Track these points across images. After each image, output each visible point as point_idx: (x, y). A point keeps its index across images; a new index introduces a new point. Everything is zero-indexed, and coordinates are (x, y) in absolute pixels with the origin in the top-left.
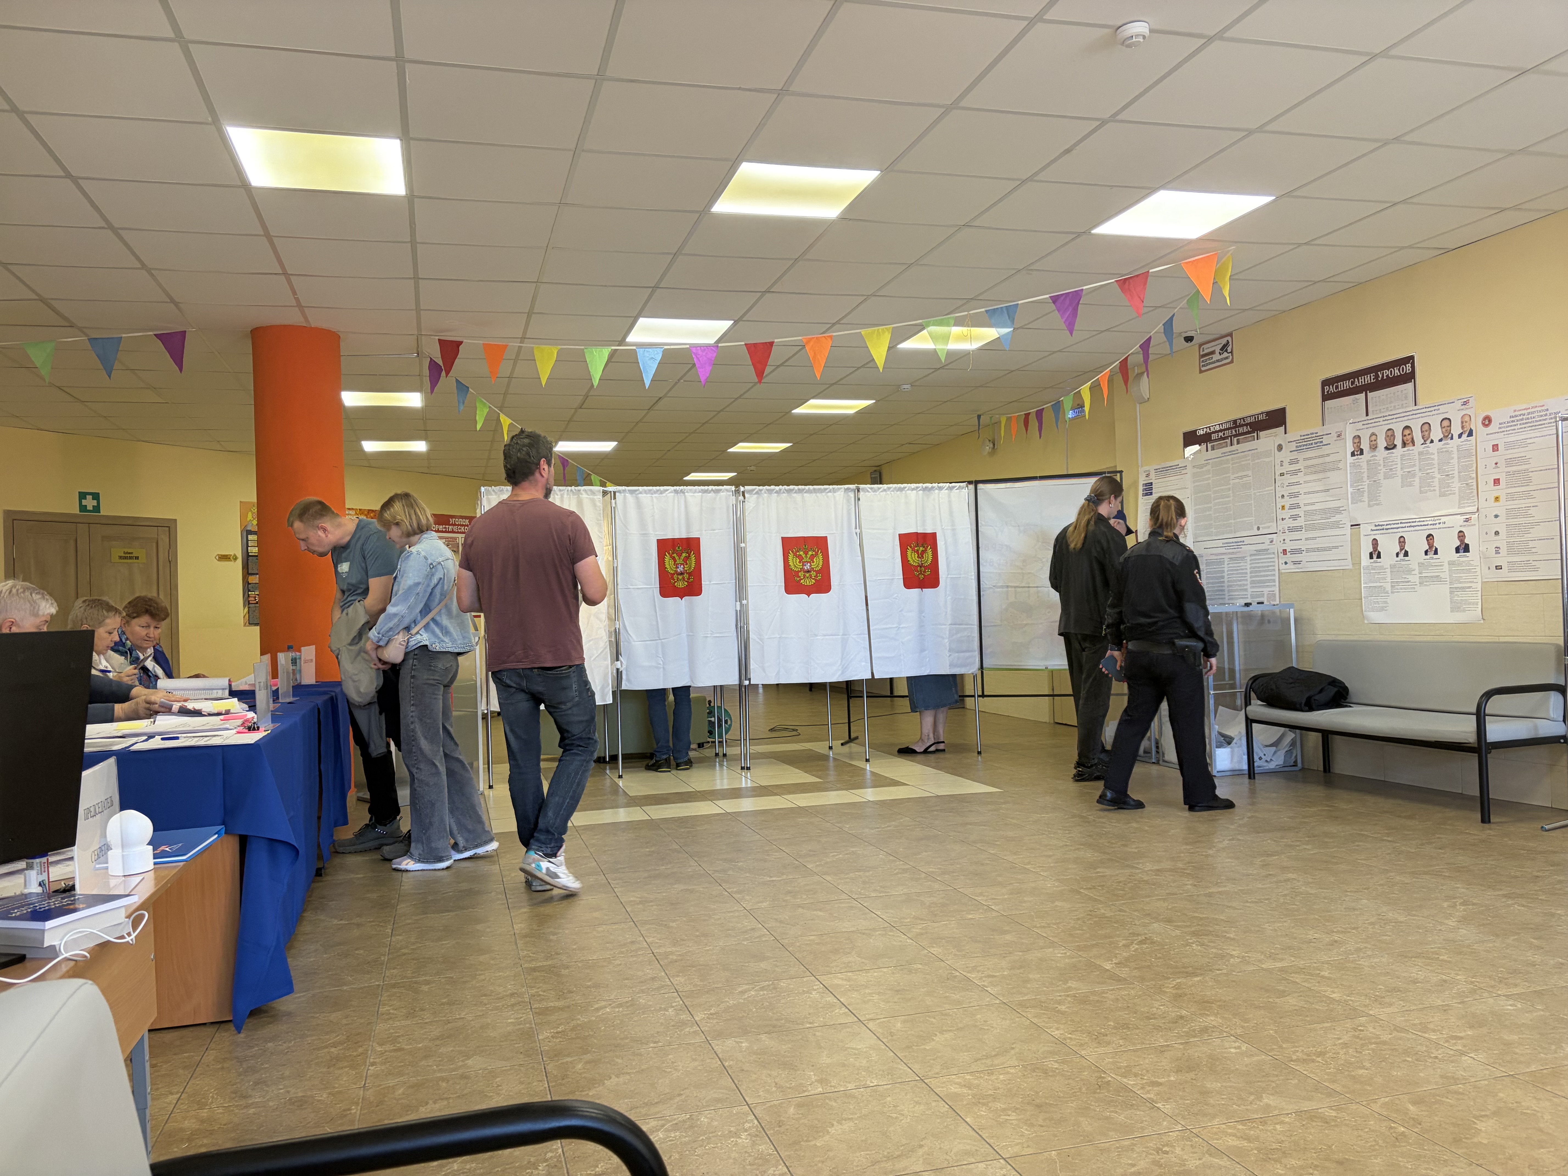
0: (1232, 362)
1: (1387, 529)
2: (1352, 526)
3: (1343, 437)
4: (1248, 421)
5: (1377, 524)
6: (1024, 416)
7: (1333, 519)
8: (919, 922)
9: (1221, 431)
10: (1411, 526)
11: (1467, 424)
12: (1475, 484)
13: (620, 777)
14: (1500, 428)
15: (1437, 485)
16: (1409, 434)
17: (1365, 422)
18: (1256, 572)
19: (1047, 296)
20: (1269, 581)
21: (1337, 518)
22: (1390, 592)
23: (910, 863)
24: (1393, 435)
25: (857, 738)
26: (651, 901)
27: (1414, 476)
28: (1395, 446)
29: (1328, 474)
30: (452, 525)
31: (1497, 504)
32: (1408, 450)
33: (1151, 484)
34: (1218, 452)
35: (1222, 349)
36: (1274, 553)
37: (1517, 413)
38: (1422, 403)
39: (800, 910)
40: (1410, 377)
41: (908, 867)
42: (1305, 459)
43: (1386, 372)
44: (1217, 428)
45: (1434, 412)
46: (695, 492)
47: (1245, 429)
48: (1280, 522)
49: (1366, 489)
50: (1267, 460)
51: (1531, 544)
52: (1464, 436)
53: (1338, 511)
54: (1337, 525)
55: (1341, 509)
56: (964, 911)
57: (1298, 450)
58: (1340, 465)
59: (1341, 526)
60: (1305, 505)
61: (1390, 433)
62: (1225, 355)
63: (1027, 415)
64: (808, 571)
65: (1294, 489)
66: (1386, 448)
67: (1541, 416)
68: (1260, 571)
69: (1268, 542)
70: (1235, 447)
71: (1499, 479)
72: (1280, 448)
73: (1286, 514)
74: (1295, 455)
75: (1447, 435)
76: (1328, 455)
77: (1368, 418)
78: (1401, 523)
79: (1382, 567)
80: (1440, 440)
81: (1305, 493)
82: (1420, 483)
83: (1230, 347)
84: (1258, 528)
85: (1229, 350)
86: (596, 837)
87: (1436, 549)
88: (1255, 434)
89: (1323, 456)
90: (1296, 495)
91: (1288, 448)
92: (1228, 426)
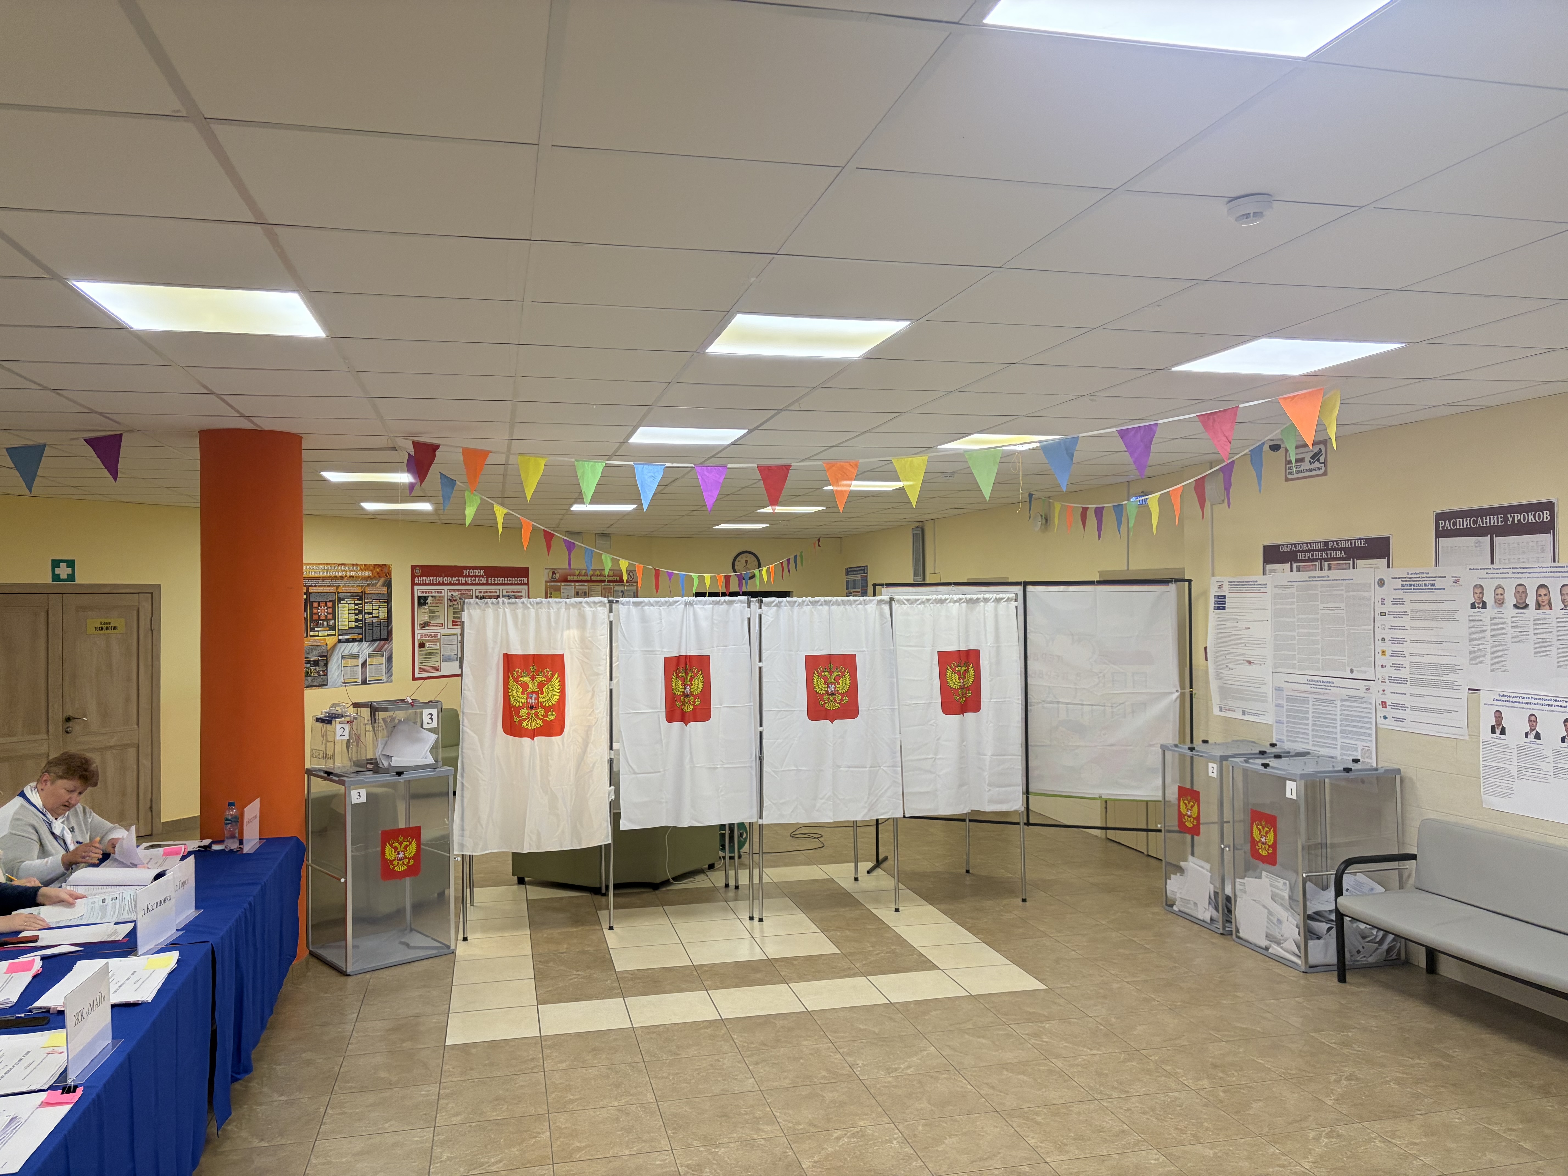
0: (1325, 474)
2: (1469, 690)
4: (1343, 545)
5: (1502, 694)
6: (1081, 510)
7: (1445, 678)
9: (1309, 551)
10: (1544, 705)
13: (611, 928)
16: (1545, 595)
17: (1489, 571)
18: (1347, 721)
20: (1364, 734)
21: (1451, 677)
22: (1516, 778)
24: (1525, 592)
25: (886, 859)
27: (1550, 645)
28: (1527, 606)
29: (1441, 624)
32: (1544, 613)
33: (1224, 597)
34: (1304, 575)
35: (1313, 457)
36: (1370, 703)
38: (1562, 561)
40: (1548, 527)
42: (1412, 601)
43: (1518, 517)
44: (1305, 547)
47: (1339, 554)
48: (1379, 668)
49: (1489, 649)
50: (1366, 594)
53: (1453, 669)
54: (1451, 686)
55: (1457, 667)
57: (1405, 588)
59: (1455, 687)
60: (1412, 655)
61: (1521, 589)
62: (1317, 465)
64: (832, 694)
65: (1399, 634)
66: (1515, 606)
68: (1353, 721)
70: (1326, 572)
72: (1381, 583)
73: (1388, 660)
74: (1400, 594)
76: (1442, 601)
78: (1532, 698)
79: (1507, 746)
81: (1412, 641)
82: (1558, 655)
83: (1323, 456)
85: (1322, 459)
88: (1351, 562)
89: (1435, 602)
90: (1400, 641)
91: (1390, 584)
92: (1318, 547)
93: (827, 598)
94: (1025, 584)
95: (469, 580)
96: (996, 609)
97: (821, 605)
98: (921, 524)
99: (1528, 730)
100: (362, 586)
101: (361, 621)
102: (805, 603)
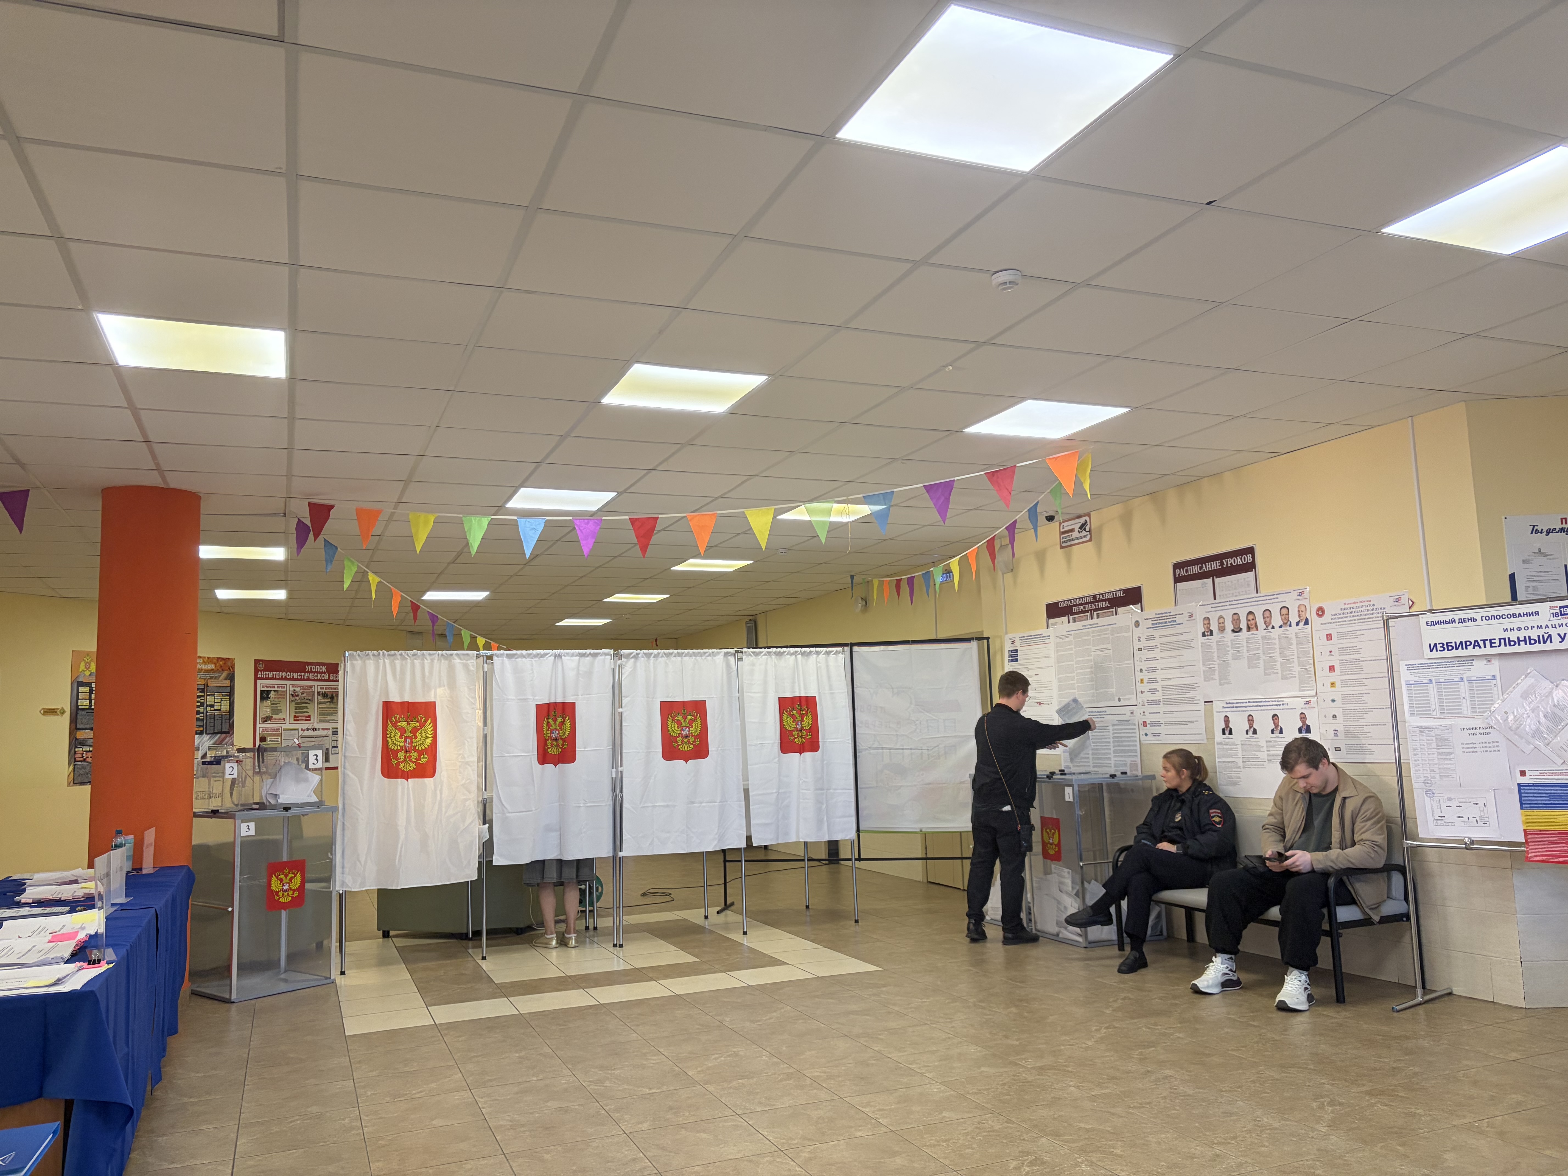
0: (1090, 540)
1: (1237, 707)
2: (1205, 702)
3: (1194, 617)
4: (1107, 597)
5: (1228, 702)
6: (895, 582)
7: (1188, 695)
8: (807, 1143)
9: (1081, 604)
10: (1258, 706)
11: (1303, 613)
12: (1313, 669)
13: (484, 958)
14: (1332, 619)
15: (1280, 669)
16: (1253, 619)
17: (1213, 606)
18: (1118, 741)
19: (921, 485)
20: (1131, 751)
21: (1192, 694)
22: (1242, 767)
23: (795, 1066)
24: (1239, 619)
25: (732, 904)
26: (523, 1126)
27: (1258, 658)
28: (1241, 629)
29: (1182, 652)
30: (308, 672)
31: (1333, 689)
32: (1253, 634)
33: (1017, 651)
34: (1079, 625)
35: (1080, 528)
36: (1135, 725)
37: (1347, 606)
38: (1263, 592)
39: (683, 1132)
40: (1250, 567)
41: (792, 1070)
42: (1160, 637)
43: (1230, 561)
44: (1078, 602)
45: (1273, 601)
46: (573, 655)
47: (1104, 604)
48: (1139, 694)
49: (1217, 668)
50: (1126, 635)
51: (1366, 729)
52: (1301, 624)
53: (1192, 687)
54: (1192, 701)
55: (1195, 685)
56: (851, 1127)
57: (1154, 626)
58: (1193, 645)
59: (1196, 702)
60: (1163, 680)
61: (1236, 617)
62: (1084, 533)
63: (899, 581)
64: (687, 737)
65: (1152, 664)
66: (1233, 631)
67: (1369, 610)
68: (1122, 741)
69: (1129, 713)
70: (1095, 620)
71: (1333, 666)
72: (1137, 624)
73: (1145, 687)
74: (1151, 632)
75: (1286, 623)
76: (1181, 634)
77: (1216, 601)
78: (1249, 702)
80: (1280, 627)
81: (1162, 669)
82: (1264, 666)
83: (1088, 526)
84: (1119, 700)
85: (1087, 529)
86: (460, 1039)
87: (1281, 728)
88: (1114, 610)
89: (1176, 635)
90: (1153, 670)
91: (1144, 624)
92: (1088, 600)
93: (679, 651)
94: (852, 645)
95: (311, 676)
96: (827, 661)
97: (675, 656)
98: (753, 617)
99: (1248, 728)
100: (205, 679)
101: (203, 713)
102: (660, 655)
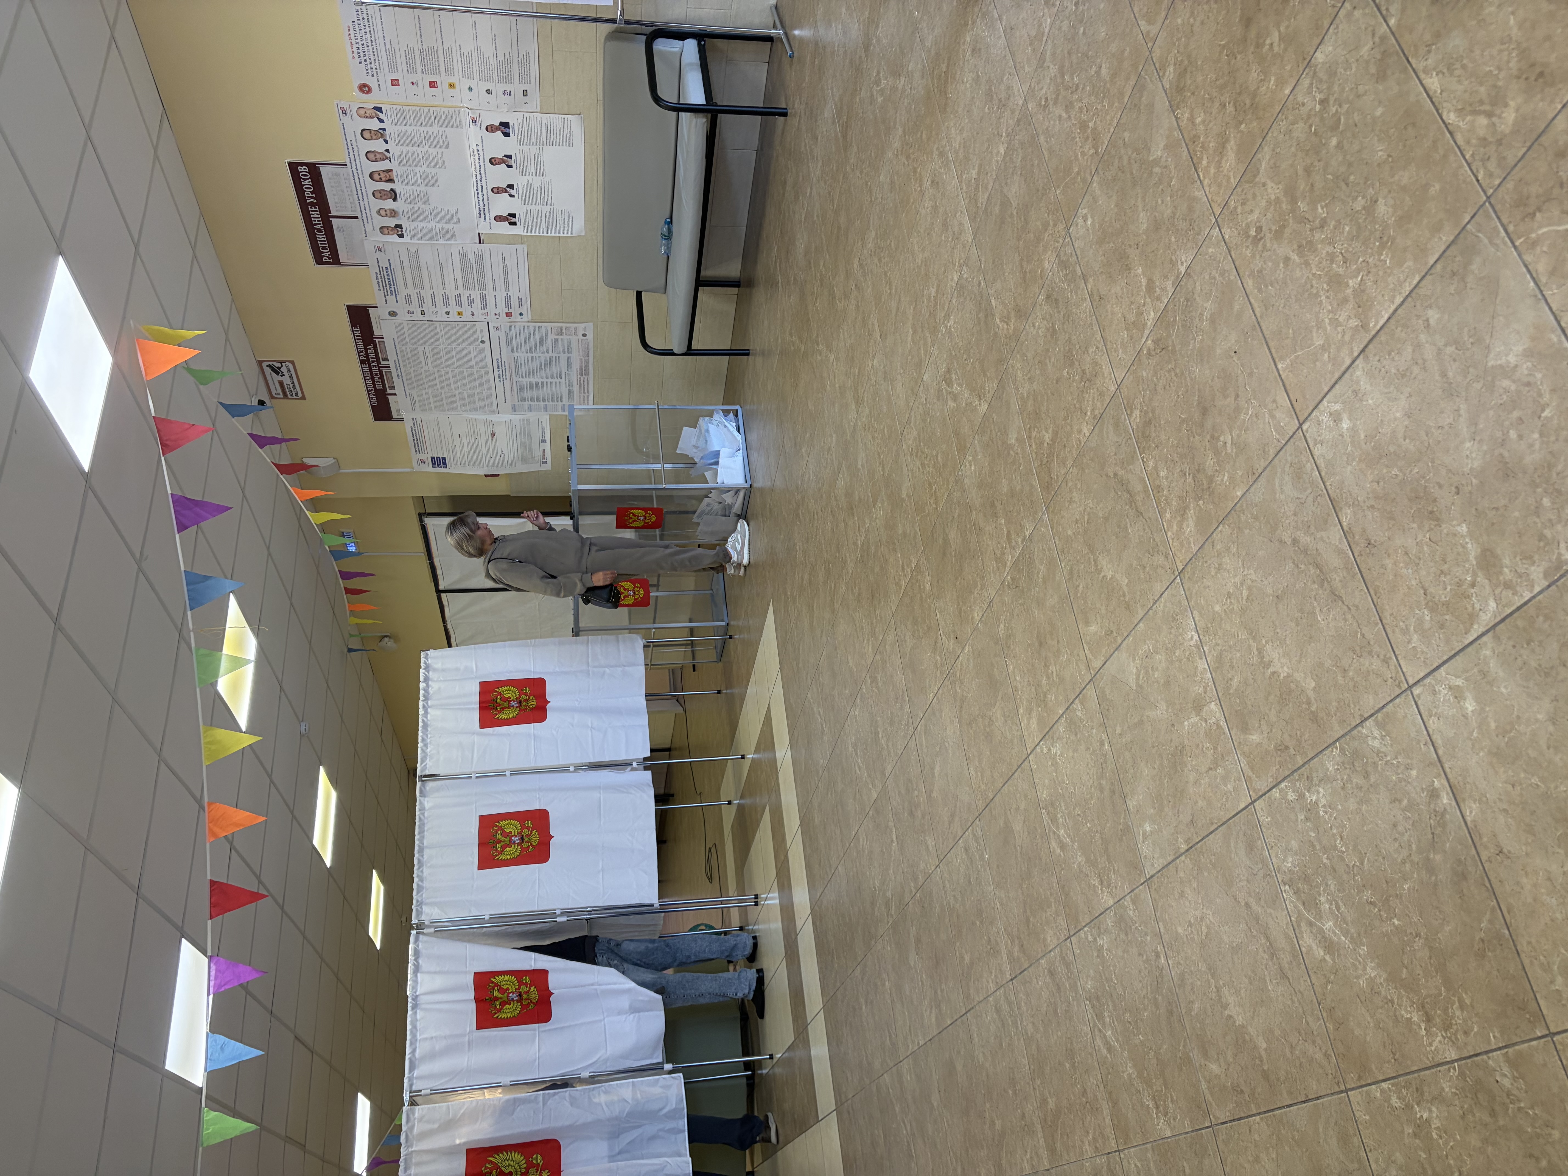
0: (292, 362)
1: (484, 205)
2: (480, 242)
3: (381, 246)
4: (361, 347)
5: (478, 215)
6: (349, 595)
7: (473, 261)
9: (373, 378)
10: (481, 181)
11: (368, 112)
12: (435, 109)
14: (373, 76)
15: (437, 150)
17: (365, 221)
18: (530, 347)
19: (177, 536)
20: (540, 333)
21: (471, 256)
22: (552, 207)
24: (380, 191)
27: (426, 173)
31: (457, 86)
33: (432, 458)
34: (397, 382)
35: (277, 373)
36: (510, 326)
37: (356, 56)
38: (343, 158)
40: (314, 169)
42: (406, 288)
43: (308, 193)
44: (370, 382)
45: (355, 147)
47: (371, 351)
48: (476, 318)
49: (440, 225)
50: (406, 329)
51: (501, 58)
52: (381, 116)
54: (479, 258)
55: (461, 252)
57: (395, 293)
58: (413, 250)
59: (480, 254)
62: (284, 369)
63: (348, 591)
65: (439, 300)
67: (360, 30)
68: (530, 342)
69: (498, 333)
70: (391, 363)
72: (393, 314)
73: (467, 310)
74: (401, 297)
75: (380, 134)
76: (402, 263)
77: (360, 217)
78: (477, 190)
79: (526, 214)
80: (386, 142)
82: (434, 167)
83: (275, 363)
84: (483, 342)
85: (279, 365)
88: (377, 340)
89: (403, 268)
90: (446, 298)
91: (392, 305)
92: (367, 369)
96: (436, 670)
99: (506, 194)
